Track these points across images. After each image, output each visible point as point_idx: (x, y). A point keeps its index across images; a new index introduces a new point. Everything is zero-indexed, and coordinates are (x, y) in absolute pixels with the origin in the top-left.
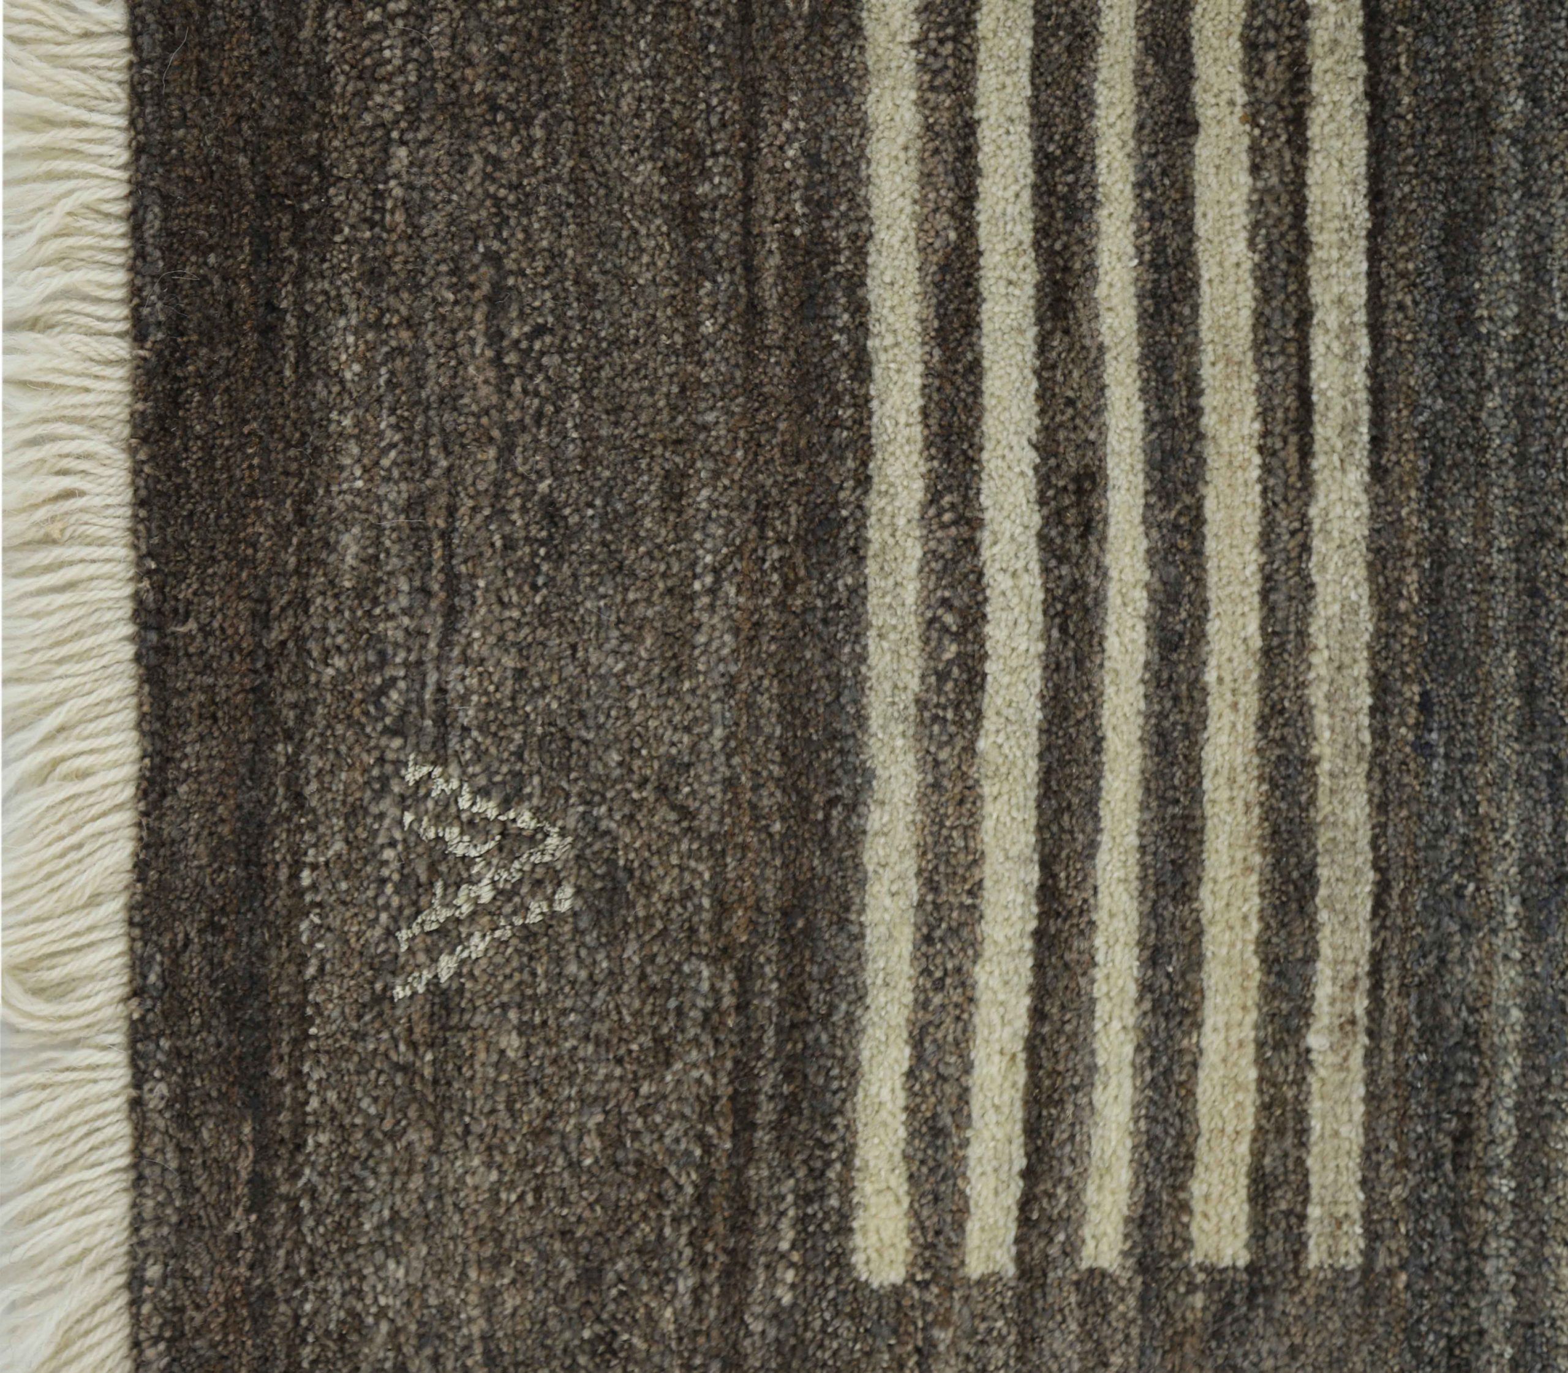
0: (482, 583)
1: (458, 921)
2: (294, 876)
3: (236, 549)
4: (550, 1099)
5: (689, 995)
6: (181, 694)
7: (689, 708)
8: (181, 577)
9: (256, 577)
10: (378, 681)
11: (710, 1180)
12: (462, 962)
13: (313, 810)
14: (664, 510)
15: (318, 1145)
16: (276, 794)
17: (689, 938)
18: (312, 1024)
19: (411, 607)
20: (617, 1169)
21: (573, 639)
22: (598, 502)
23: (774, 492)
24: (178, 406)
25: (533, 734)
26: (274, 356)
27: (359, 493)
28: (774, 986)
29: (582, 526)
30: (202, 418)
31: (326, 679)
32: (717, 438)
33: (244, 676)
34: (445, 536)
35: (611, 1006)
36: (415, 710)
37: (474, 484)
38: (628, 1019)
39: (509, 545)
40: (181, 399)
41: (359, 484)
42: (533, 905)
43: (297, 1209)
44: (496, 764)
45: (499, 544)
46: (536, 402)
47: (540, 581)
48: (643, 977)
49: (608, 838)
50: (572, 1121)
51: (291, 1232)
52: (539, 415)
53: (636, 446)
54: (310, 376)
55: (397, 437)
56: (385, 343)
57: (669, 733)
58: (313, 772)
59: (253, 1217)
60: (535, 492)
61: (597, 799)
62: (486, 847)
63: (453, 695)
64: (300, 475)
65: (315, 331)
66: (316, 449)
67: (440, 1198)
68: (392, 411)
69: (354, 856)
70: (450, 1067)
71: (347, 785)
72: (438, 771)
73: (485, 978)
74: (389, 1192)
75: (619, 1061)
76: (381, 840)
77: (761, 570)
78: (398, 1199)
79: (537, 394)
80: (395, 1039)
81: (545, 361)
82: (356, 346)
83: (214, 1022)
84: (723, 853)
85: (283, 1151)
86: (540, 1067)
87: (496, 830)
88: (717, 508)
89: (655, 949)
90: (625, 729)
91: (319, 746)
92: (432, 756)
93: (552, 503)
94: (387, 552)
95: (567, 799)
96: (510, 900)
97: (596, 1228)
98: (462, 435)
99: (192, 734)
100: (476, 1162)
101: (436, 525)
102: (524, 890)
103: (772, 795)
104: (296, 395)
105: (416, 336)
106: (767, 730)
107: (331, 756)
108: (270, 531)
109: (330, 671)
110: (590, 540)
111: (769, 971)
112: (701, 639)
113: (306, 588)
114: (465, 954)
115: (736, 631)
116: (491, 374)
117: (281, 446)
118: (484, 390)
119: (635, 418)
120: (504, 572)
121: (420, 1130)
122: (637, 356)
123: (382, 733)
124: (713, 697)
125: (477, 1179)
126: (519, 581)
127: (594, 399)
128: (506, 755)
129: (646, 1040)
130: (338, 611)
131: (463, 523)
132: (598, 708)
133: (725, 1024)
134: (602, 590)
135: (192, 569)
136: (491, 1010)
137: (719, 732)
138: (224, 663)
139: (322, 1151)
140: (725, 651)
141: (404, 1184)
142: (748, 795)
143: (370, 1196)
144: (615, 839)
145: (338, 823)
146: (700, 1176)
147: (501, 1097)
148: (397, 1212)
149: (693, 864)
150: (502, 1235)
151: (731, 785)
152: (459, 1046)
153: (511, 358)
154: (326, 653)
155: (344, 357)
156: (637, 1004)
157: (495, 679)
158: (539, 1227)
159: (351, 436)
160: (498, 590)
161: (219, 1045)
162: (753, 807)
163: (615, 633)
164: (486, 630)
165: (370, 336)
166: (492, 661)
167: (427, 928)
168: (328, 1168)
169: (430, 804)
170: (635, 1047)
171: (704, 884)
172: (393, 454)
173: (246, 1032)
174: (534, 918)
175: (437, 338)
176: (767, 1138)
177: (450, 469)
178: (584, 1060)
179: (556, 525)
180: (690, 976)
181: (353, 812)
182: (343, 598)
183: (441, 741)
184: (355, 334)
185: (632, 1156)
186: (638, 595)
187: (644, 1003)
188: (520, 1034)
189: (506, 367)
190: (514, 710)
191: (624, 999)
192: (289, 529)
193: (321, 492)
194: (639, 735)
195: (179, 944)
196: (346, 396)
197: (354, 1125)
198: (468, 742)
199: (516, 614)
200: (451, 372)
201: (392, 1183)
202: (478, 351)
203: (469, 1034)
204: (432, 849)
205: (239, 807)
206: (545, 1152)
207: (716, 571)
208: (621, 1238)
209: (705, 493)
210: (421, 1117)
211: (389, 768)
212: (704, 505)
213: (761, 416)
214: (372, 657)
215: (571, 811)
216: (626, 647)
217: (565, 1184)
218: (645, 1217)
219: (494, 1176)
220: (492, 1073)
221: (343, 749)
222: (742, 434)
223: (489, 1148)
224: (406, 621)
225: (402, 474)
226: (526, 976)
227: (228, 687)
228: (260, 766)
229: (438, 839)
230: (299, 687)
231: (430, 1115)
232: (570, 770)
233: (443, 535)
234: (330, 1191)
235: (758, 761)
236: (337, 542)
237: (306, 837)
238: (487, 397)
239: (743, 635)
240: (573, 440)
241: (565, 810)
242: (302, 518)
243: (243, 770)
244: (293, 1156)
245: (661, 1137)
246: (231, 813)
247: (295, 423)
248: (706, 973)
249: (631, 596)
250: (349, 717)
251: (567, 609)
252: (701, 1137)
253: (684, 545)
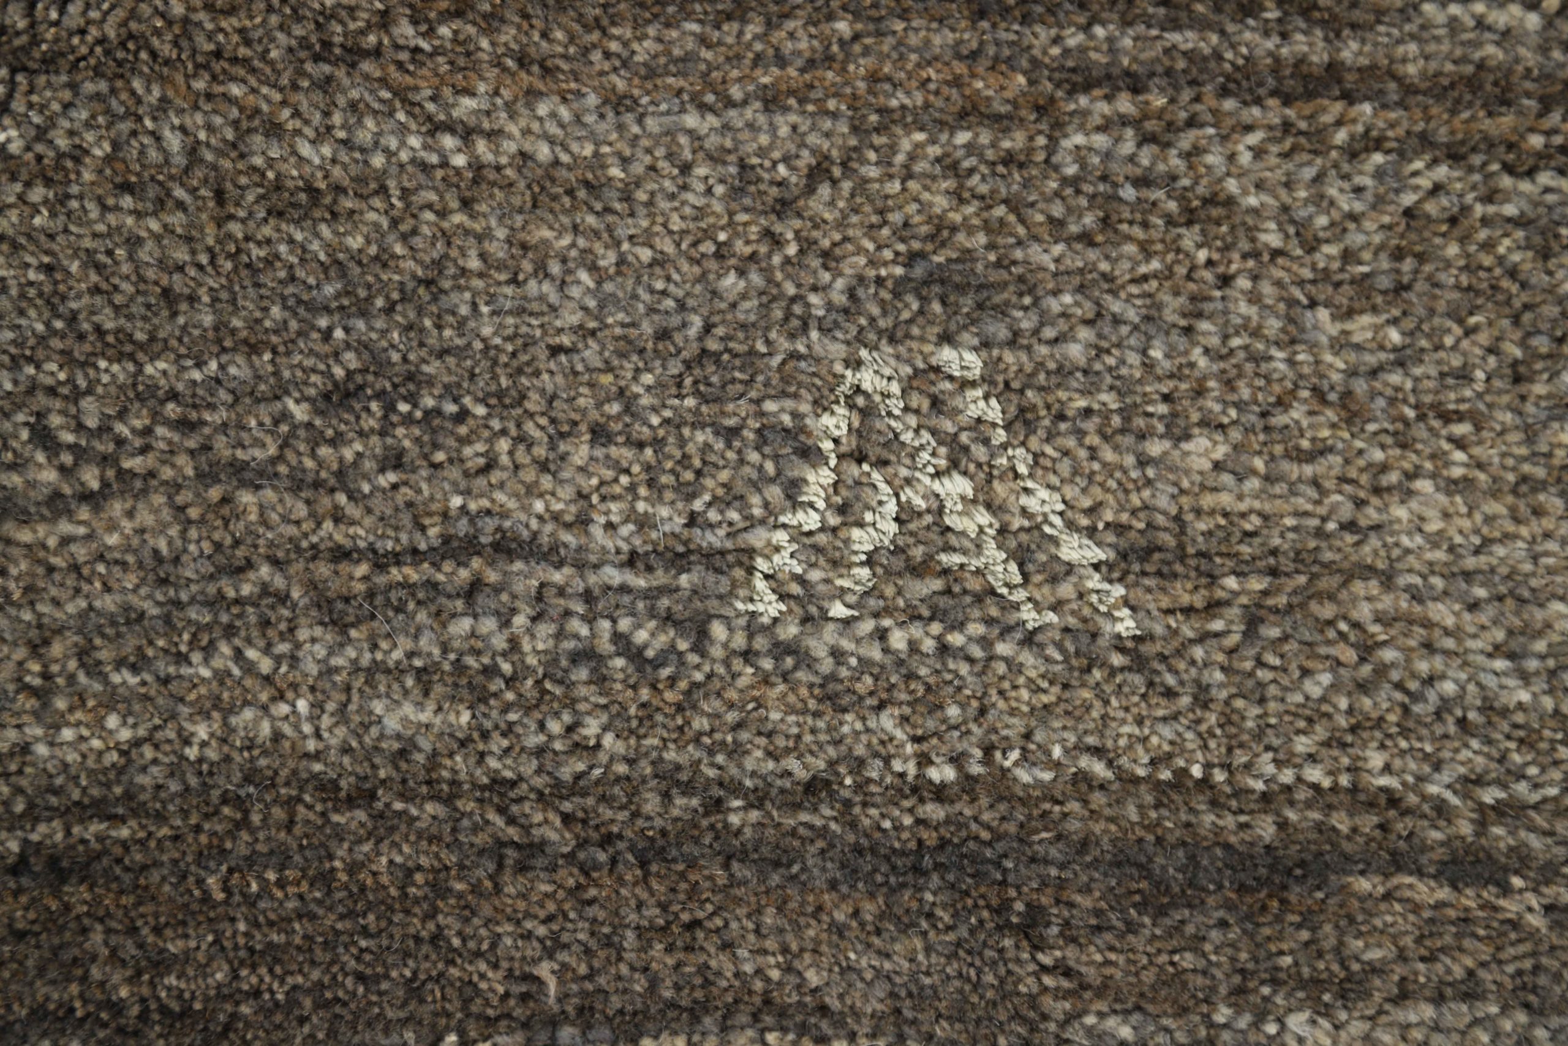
0: (456, 501)
1: (1003, 531)
2: (940, 793)
3: (417, 901)
4: (1293, 393)
5: (1114, 167)
6: (654, 984)
7: (652, 168)
8: (469, 990)
9: (461, 867)
10: (619, 662)
11: (1425, 141)
12: (1071, 525)
13: (832, 764)
14: (334, 215)
15: (1387, 769)
16: (810, 826)
17: (1021, 166)
18: (1185, 772)
19: (497, 613)
20: (1407, 288)
21: (542, 353)
22: (323, 322)
23: (298, 31)
24: (186, 1012)
25: (697, 412)
26: (98, 856)
27: (318, 707)
28: (1099, 31)
29: (363, 346)
30: (204, 970)
31: (620, 747)
32: (210, 128)
33: (621, 880)
34: (381, 562)
35: (1134, 290)
36: (664, 602)
37: (298, 523)
38: (1155, 265)
39: (395, 460)
40: (175, 1006)
41: (302, 705)
42: (973, 411)
43: (1500, 810)
44: (747, 470)
45: (392, 477)
46: (161, 431)
47: (451, 408)
48: (1086, 238)
49: (861, 293)
50: (1328, 358)
51: (1539, 820)
52: (185, 425)
53: (229, 265)
54: (129, 796)
55: (225, 649)
56: (71, 678)
57: (690, 197)
58: (771, 765)
59: (1517, 882)
60: (309, 425)
61: (797, 309)
62: (883, 486)
63: (637, 542)
64: (290, 803)
65: (56, 792)
66: (247, 779)
67: (1468, 576)
68: (182, 659)
69: (904, 697)
70: (1245, 549)
71: (791, 710)
72: (761, 564)
73: (1097, 491)
74: (1462, 657)
75: (1226, 281)
76: (876, 654)
77: (431, 55)
78: (1471, 644)
79: (147, 431)
80: (1203, 637)
81: (92, 423)
82: (78, 724)
83: (1190, 929)
84: (881, 111)
85: (1402, 827)
86: (1239, 405)
87: (853, 470)
88: (329, 129)
89: (1040, 218)
90: (685, 267)
91: (730, 755)
92: (739, 573)
93: (327, 396)
94: (410, 655)
95: (799, 357)
96: (966, 449)
97: (1506, 323)
98: (218, 546)
99: (720, 962)
100: (1401, 513)
101: (365, 578)
102: (949, 426)
103: (791, 35)
104: (161, 817)
105: (59, 631)
106: (690, 44)
107: (744, 736)
108: (384, 847)
109: (608, 740)
110: (384, 333)
111: (1074, 39)
112: (544, 152)
113: (475, 785)
114: (1057, 520)
115: (532, 95)
116: (117, 508)
117: (245, 836)
118: (145, 518)
119: (180, 269)
120: (436, 466)
121: (1354, 600)
122: (74, 267)
123: (703, 654)
124: (636, 129)
125: (1431, 513)
126: (451, 442)
127: (152, 339)
128: (731, 455)
129: (1189, 238)
130: (508, 731)
131: (362, 534)
132: (651, 310)
133: (1163, 110)
134: (464, 310)
135: (454, 972)
136: (1149, 482)
137: (691, 120)
138: (601, 915)
139: (1397, 763)
140: (565, 113)
141: (1447, 632)
142: (792, 72)
143: (1471, 688)
144: (861, 279)
145: (850, 723)
146: (1417, 154)
147: (1293, 470)
148: (1497, 647)
149: (900, 158)
150: (1524, 479)
151: (774, 100)
152: (1209, 534)
153: (91, 478)
154: (579, 748)
155: (96, 743)
156: (1130, 249)
157: (609, 474)
158: (1508, 417)
159: (225, 724)
160: (466, 474)
161: (1223, 924)
162: (811, 64)
163: (532, 287)
164: (532, 490)
165: (61, 704)
166: (581, 480)
167: (1018, 579)
168: (1426, 757)
169: (815, 575)
170: (1202, 255)
171: (933, 141)
172: (251, 654)
173: (1202, 879)
174: (994, 412)
175: (63, 595)
176: (1354, 45)
177: (275, 563)
178: (1226, 338)
179: (361, 388)
180: (1083, 166)
181: (829, 697)
182: (488, 724)
183: (712, 559)
184: (58, 728)
185: (1385, 264)
186: (473, 253)
187: (1129, 238)
188: (1187, 437)
189: (105, 484)
190: (658, 443)
191: (1122, 271)
192: (381, 816)
193: (318, 767)
194: (695, 244)
195: (1065, 984)
196: (159, 735)
197: (1350, 711)
198: (713, 516)
199: (504, 445)
200: (116, 570)
201: (1447, 653)
202: (82, 530)
203: (1189, 517)
204: (888, 572)
205: (833, 885)
206: (1381, 402)
207: (435, 128)
208: (1524, 285)
209: (305, 149)
210: (1332, 597)
211: (761, 643)
212: (327, 151)
213: (166, 50)
214: (582, 674)
215: (818, 349)
216: (555, 268)
217: (1433, 372)
218: (1488, 246)
219: (1424, 485)
220: (1253, 484)
221: (732, 717)
222: (199, 85)
223: (1377, 491)
224: (520, 621)
225: (282, 637)
226: (1090, 425)
227: (640, 905)
228: (765, 851)
229: (870, 561)
230: (636, 792)
231: (1327, 583)
232: (752, 352)
233: (380, 566)
234: (1465, 754)
235: (739, 57)
236: (398, 737)
237: (874, 775)
238: (156, 511)
239: (540, 85)
240: (222, 367)
241: (818, 360)
242: (362, 796)
243: (775, 879)
244: (1406, 812)
245: (1353, 217)
246: (844, 898)
247: (207, 816)
248: (1079, 139)
249: (474, 264)
250: (680, 708)
251: (495, 362)
252: (1354, 153)
253: (392, 184)
